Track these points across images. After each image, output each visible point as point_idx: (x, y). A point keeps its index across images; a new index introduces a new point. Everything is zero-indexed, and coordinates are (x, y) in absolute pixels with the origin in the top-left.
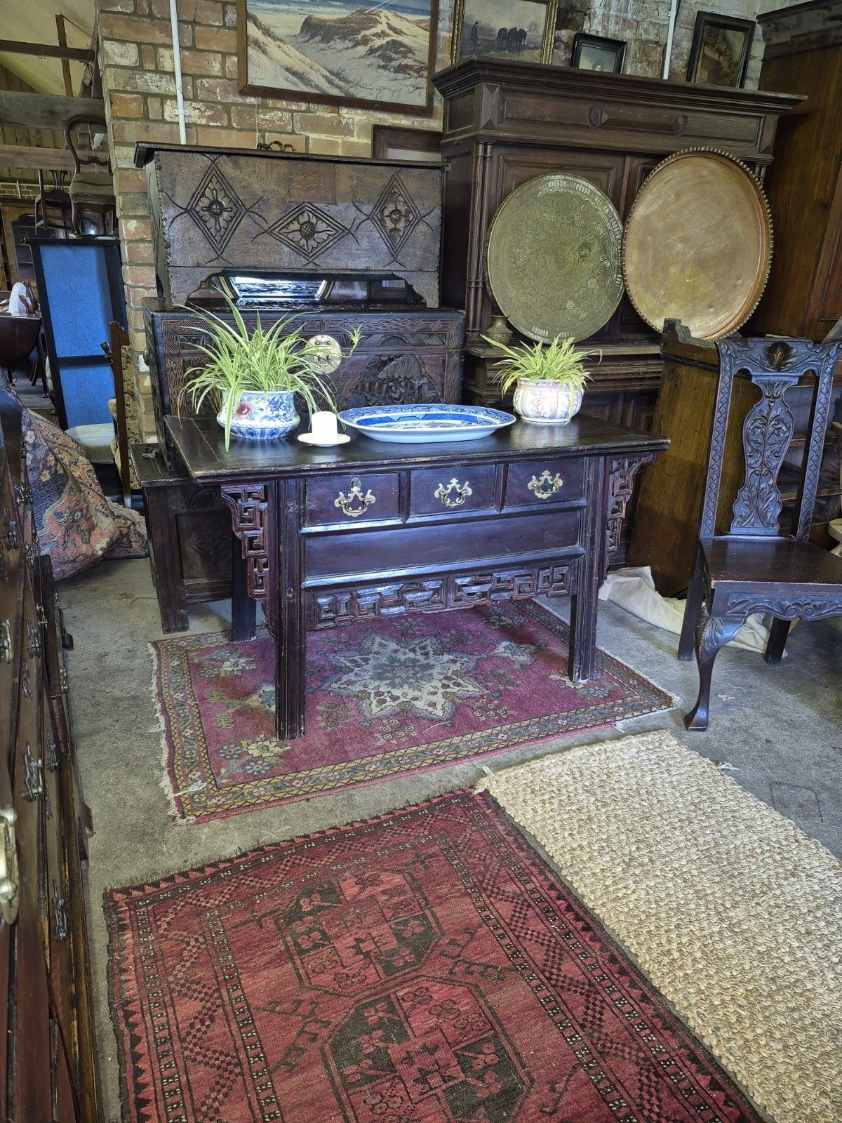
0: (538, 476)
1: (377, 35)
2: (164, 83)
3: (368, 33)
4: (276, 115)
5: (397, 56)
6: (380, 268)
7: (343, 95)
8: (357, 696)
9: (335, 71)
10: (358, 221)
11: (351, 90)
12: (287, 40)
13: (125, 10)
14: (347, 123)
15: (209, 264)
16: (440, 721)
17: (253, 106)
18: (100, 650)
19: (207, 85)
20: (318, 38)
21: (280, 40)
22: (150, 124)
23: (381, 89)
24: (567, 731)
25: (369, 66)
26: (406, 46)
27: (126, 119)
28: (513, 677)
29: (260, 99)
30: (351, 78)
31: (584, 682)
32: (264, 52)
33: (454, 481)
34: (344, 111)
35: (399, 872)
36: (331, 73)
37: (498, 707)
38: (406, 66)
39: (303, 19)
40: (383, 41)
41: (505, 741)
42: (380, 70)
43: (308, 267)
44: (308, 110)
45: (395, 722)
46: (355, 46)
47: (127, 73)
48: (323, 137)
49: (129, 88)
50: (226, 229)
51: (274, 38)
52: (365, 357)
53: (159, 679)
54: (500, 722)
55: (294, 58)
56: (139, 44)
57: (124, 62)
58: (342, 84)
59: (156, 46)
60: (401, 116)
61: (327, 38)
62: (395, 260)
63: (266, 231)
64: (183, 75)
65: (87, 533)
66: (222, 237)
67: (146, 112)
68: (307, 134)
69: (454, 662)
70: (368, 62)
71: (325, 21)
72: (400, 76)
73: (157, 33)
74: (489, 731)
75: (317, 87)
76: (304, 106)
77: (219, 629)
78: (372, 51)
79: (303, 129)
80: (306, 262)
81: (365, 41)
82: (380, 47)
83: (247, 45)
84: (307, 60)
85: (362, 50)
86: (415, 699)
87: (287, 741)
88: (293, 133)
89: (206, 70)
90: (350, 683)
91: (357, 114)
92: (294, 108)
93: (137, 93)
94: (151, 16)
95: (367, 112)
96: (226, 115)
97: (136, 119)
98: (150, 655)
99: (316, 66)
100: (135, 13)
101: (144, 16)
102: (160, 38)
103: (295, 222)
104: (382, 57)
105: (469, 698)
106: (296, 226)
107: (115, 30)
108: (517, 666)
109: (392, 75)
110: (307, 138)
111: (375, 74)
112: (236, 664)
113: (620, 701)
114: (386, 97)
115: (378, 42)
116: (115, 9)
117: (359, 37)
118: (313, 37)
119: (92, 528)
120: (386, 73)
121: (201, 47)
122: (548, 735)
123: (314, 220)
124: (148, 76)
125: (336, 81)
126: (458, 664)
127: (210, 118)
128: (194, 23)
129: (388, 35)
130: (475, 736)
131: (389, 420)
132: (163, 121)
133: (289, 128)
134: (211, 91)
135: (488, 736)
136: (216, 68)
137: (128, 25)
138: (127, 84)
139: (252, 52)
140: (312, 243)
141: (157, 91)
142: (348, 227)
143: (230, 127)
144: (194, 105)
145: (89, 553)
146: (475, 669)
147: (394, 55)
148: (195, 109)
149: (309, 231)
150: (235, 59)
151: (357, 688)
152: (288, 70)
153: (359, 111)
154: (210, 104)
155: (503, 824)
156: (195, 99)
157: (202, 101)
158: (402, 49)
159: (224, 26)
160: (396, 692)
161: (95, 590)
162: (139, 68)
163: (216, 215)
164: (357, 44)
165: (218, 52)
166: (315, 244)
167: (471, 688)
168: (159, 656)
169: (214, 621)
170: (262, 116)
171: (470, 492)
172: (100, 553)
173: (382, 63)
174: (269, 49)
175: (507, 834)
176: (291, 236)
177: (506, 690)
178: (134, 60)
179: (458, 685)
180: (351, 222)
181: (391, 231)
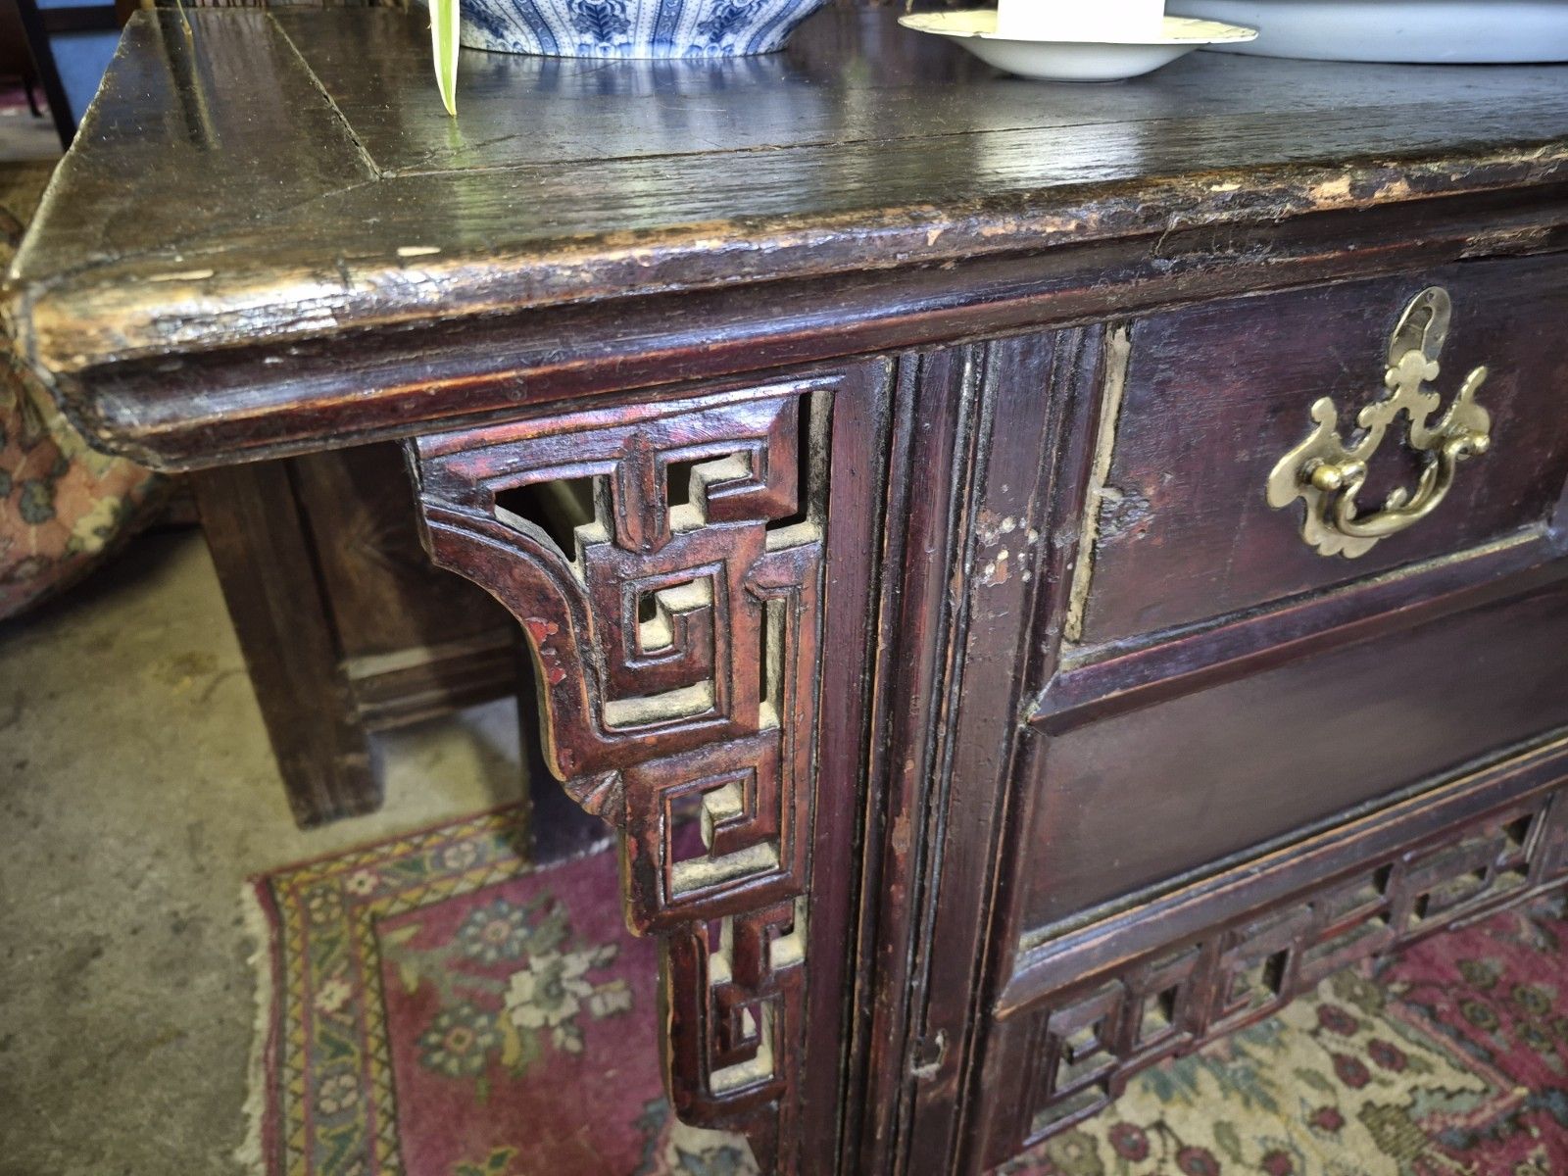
18: (78, 927)
53: (274, 1088)
65: (38, 490)
77: (478, 800)
98: (247, 946)
112: (552, 990)
119: (55, 469)
145: (55, 549)
161: (104, 644)
168: (277, 948)
169: (459, 757)
172: (95, 544)
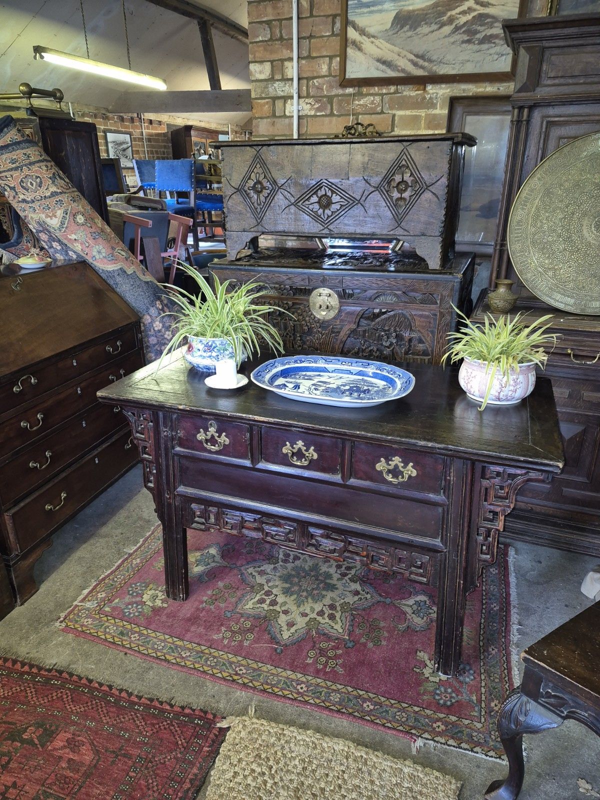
0: (388, 460)
1: (464, 13)
2: (287, 88)
3: (454, 12)
4: (369, 100)
5: (483, 28)
6: (385, 232)
7: (426, 74)
8: (253, 587)
9: (420, 53)
10: (366, 193)
11: (434, 68)
12: (379, 35)
13: (264, 39)
14: (431, 98)
15: (252, 230)
16: (277, 643)
17: (350, 95)
19: (317, 84)
20: (406, 28)
21: (374, 37)
22: (276, 120)
23: (463, 63)
24: (362, 718)
25: (453, 43)
26: (493, 17)
27: (261, 118)
28: (386, 634)
29: (357, 88)
30: (434, 58)
31: (444, 677)
32: (360, 49)
33: (300, 444)
34: (429, 87)
35: (97, 752)
36: (417, 56)
37: (336, 657)
38: (492, 36)
39: (393, 14)
40: (469, 17)
41: (298, 693)
42: (464, 45)
43: (323, 232)
44: (396, 92)
45: (248, 624)
46: (440, 28)
47: (263, 84)
48: (408, 113)
49: (263, 95)
50: (264, 203)
51: (369, 36)
52: (359, 309)
54: (317, 673)
55: (384, 49)
56: (272, 62)
57: (262, 77)
58: (426, 64)
59: (282, 61)
60: (487, 84)
61: (414, 27)
62: (399, 225)
63: (292, 204)
64: (299, 79)
66: (261, 209)
67: (274, 111)
68: (394, 112)
69: (357, 593)
70: (452, 40)
71: (414, 11)
72: (485, 46)
73: (284, 51)
74: (299, 675)
75: (403, 71)
76: (392, 89)
78: (457, 28)
79: (391, 108)
80: (322, 228)
81: (451, 20)
82: (465, 24)
83: (346, 47)
84: (396, 49)
85: (447, 29)
86: (286, 612)
87: (171, 601)
88: (382, 112)
89: (317, 72)
90: (262, 573)
91: (441, 88)
92: (384, 91)
93: (268, 98)
94: (281, 39)
95: (451, 85)
96: (329, 107)
97: (268, 117)
99: (404, 53)
100: (271, 39)
101: (277, 40)
102: (285, 54)
103: (315, 196)
104: (468, 32)
105: (324, 634)
106: (315, 199)
107: (257, 55)
108: (402, 627)
109: (476, 47)
110: (394, 116)
111: (459, 49)
113: (454, 719)
114: (469, 69)
115: (463, 19)
116: (258, 40)
117: (445, 18)
118: (402, 27)
120: (470, 46)
121: (314, 55)
122: (339, 711)
123: (329, 194)
124: (276, 84)
125: (421, 62)
126: (356, 598)
127: (318, 109)
128: (311, 37)
129: (475, 10)
130: (284, 674)
131: (325, 370)
132: (285, 116)
133: (379, 109)
134: (319, 88)
135: (293, 680)
136: (324, 69)
137: (265, 50)
138: (262, 93)
139: (350, 51)
140: (328, 212)
141: (282, 94)
142: (358, 198)
143: (332, 114)
144: (307, 100)
146: (364, 610)
147: (479, 28)
148: (307, 103)
149: (325, 203)
150: (338, 59)
151: (260, 580)
152: (379, 60)
153: (443, 86)
154: (318, 99)
155: (200, 769)
156: (308, 96)
157: (313, 97)
158: (489, 20)
159: (333, 34)
160: (281, 599)
162: (272, 79)
163: (259, 192)
164: (443, 25)
165: (327, 56)
166: (330, 213)
167: (338, 626)
170: (357, 102)
171: (315, 456)
173: (466, 38)
174: (363, 46)
175: (191, 780)
176: (311, 207)
177: (365, 645)
178: (268, 74)
179: (332, 617)
180: (360, 194)
181: (398, 199)
